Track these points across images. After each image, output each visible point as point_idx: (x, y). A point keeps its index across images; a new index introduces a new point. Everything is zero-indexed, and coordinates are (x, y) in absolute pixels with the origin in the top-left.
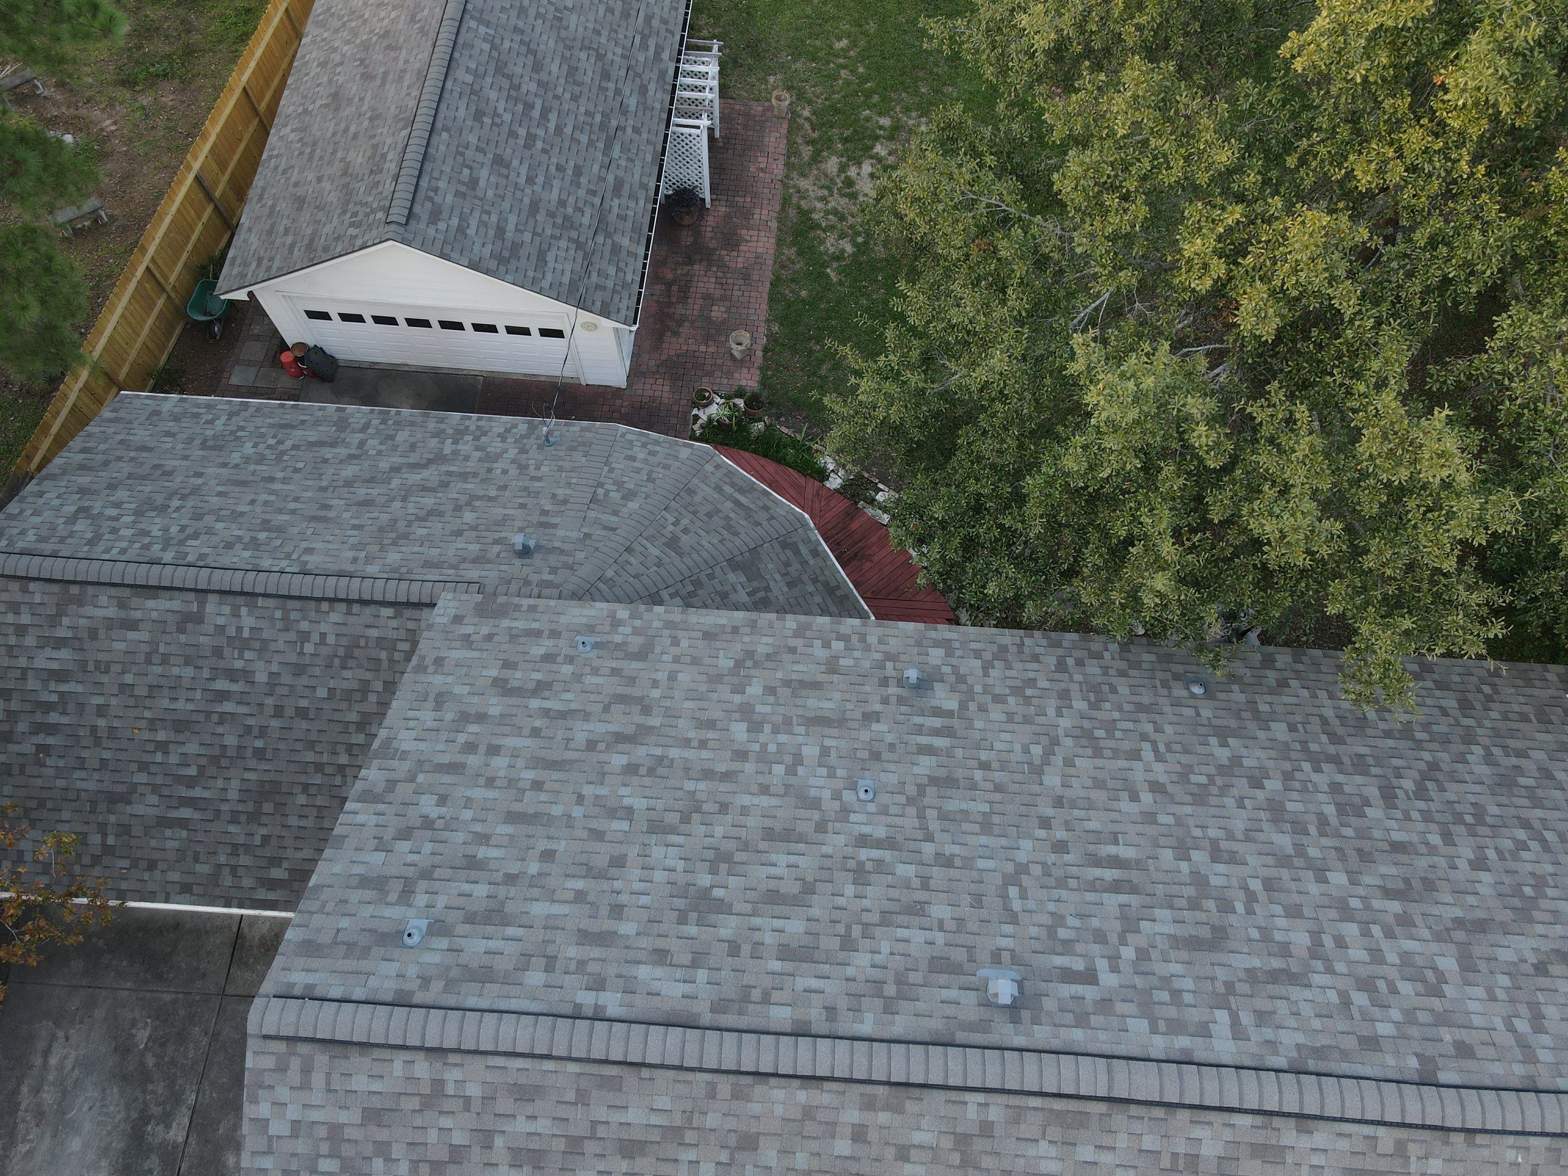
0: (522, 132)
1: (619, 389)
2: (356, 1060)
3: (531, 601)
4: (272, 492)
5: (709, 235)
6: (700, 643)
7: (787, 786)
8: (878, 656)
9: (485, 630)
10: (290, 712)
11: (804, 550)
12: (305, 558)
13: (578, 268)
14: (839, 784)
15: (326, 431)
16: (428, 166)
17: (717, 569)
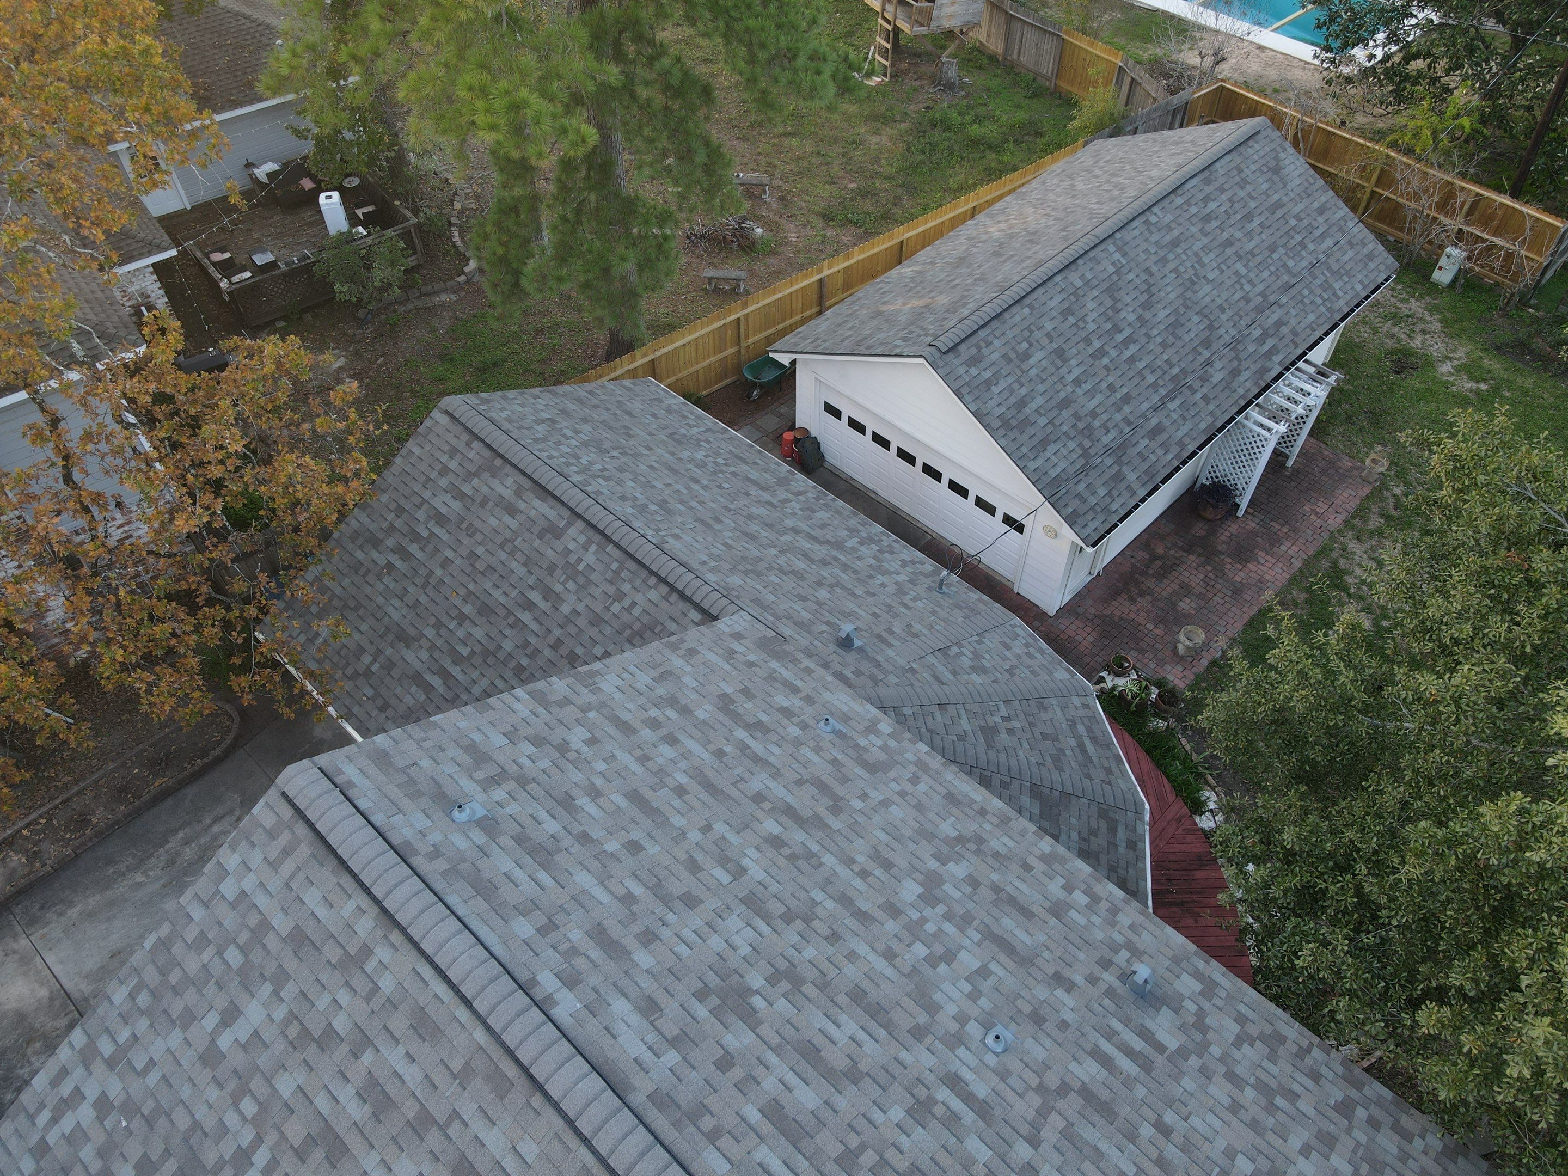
0: (1097, 344)
1: (1045, 614)
2: (327, 875)
3: (812, 666)
4: (688, 488)
5: (1224, 538)
6: (937, 799)
7: (915, 970)
8: (1120, 939)
9: (751, 657)
10: (564, 651)
11: (1121, 834)
12: (669, 539)
13: (1071, 470)
14: (974, 1012)
15: (769, 479)
16: (994, 324)
17: (1016, 784)
